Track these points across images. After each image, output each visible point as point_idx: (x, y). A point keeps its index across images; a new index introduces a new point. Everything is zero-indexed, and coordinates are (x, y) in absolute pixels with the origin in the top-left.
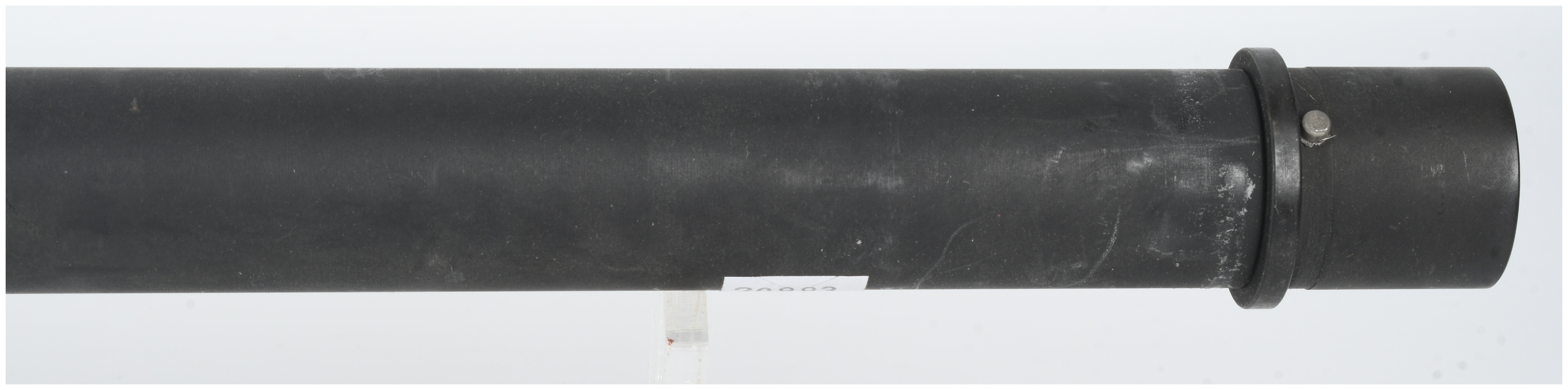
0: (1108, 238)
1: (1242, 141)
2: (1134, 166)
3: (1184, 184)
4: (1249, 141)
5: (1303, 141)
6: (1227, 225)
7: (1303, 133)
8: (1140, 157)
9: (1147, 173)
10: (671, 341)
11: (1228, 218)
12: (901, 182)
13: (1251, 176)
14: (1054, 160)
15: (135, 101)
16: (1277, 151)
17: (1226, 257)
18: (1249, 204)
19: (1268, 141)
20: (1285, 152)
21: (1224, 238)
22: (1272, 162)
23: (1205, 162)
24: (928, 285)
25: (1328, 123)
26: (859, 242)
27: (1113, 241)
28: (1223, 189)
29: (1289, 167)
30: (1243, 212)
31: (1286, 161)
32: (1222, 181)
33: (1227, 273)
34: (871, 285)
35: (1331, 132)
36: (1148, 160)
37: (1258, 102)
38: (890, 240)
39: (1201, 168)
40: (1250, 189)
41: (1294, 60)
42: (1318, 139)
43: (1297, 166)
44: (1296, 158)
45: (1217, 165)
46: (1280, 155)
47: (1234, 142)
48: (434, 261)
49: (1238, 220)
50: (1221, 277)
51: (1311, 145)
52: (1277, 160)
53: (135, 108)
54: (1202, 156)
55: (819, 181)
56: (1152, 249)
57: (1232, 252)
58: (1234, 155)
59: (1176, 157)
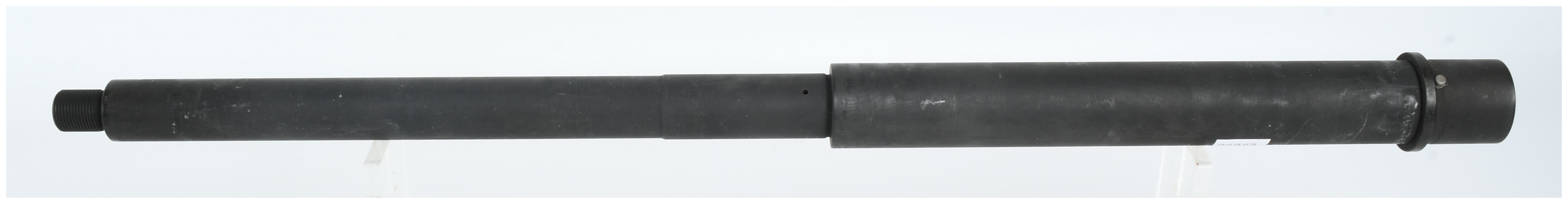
0: (1363, 124)
1: (1413, 87)
2: (1374, 96)
3: (1392, 103)
4: (1415, 86)
5: (1437, 87)
6: (1407, 119)
7: (1436, 84)
8: (1375, 93)
9: (1378, 99)
10: (1198, 164)
11: (1408, 116)
12: (1287, 103)
13: (1416, 100)
14: (1343, 94)
15: (1000, 74)
16: (1427, 90)
17: (1405, 131)
18: (1416, 111)
19: (1423, 86)
20: (1430, 91)
21: (1405, 124)
22: (1425, 94)
23: (1399, 94)
24: (1291, 143)
25: (1445, 80)
26: (1270, 126)
27: (1364, 125)
28: (1406, 105)
29: (1432, 96)
30: (1414, 114)
31: (1431, 94)
32: (1406, 102)
33: (1404, 138)
34: (1270, 143)
35: (1446, 84)
36: (1378, 94)
37: (1417, 72)
38: (1281, 125)
39: (1398, 97)
40: (1416, 105)
41: (1428, 57)
42: (1442, 85)
43: (1435, 96)
44: (1435, 93)
45: (1404, 96)
46: (1428, 91)
47: (1409, 87)
48: (1111, 134)
49: (1411, 116)
50: (1402, 139)
51: (1438, 88)
52: (1428, 94)
53: (1001, 77)
54: (1398, 92)
55: (1256, 103)
56: (1379, 128)
57: (1408, 129)
58: (1410, 92)
59: (1389, 93)
